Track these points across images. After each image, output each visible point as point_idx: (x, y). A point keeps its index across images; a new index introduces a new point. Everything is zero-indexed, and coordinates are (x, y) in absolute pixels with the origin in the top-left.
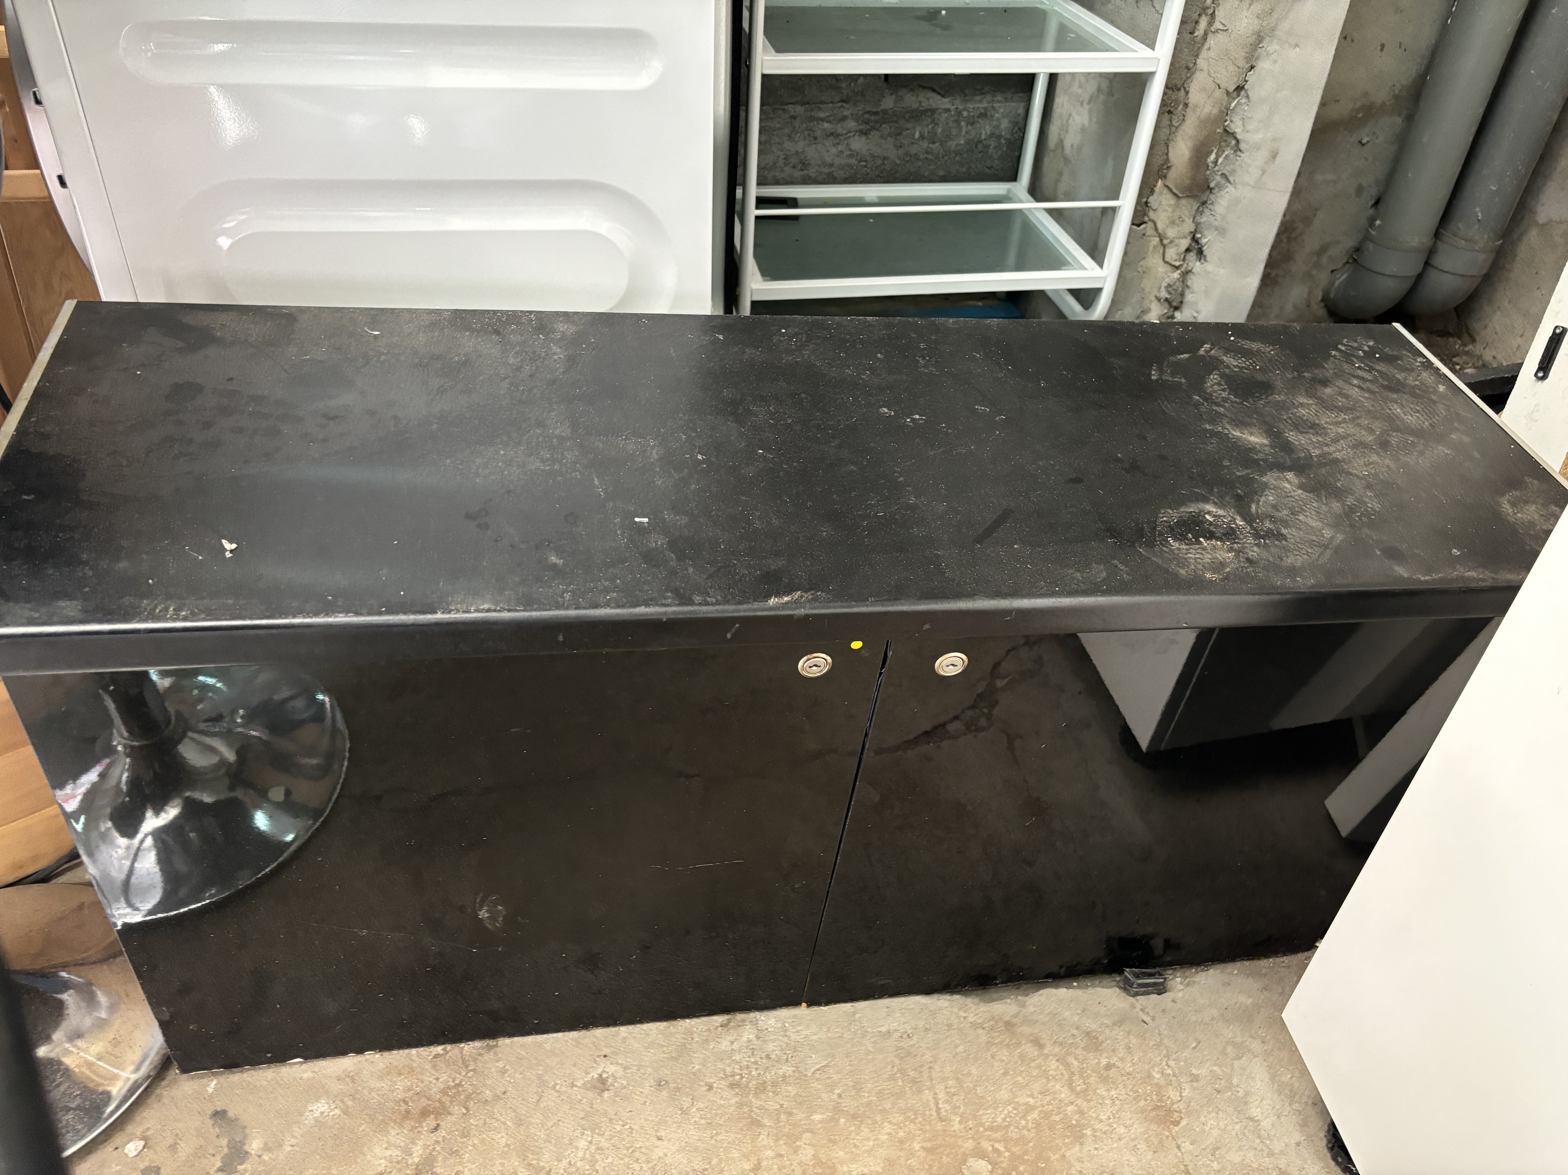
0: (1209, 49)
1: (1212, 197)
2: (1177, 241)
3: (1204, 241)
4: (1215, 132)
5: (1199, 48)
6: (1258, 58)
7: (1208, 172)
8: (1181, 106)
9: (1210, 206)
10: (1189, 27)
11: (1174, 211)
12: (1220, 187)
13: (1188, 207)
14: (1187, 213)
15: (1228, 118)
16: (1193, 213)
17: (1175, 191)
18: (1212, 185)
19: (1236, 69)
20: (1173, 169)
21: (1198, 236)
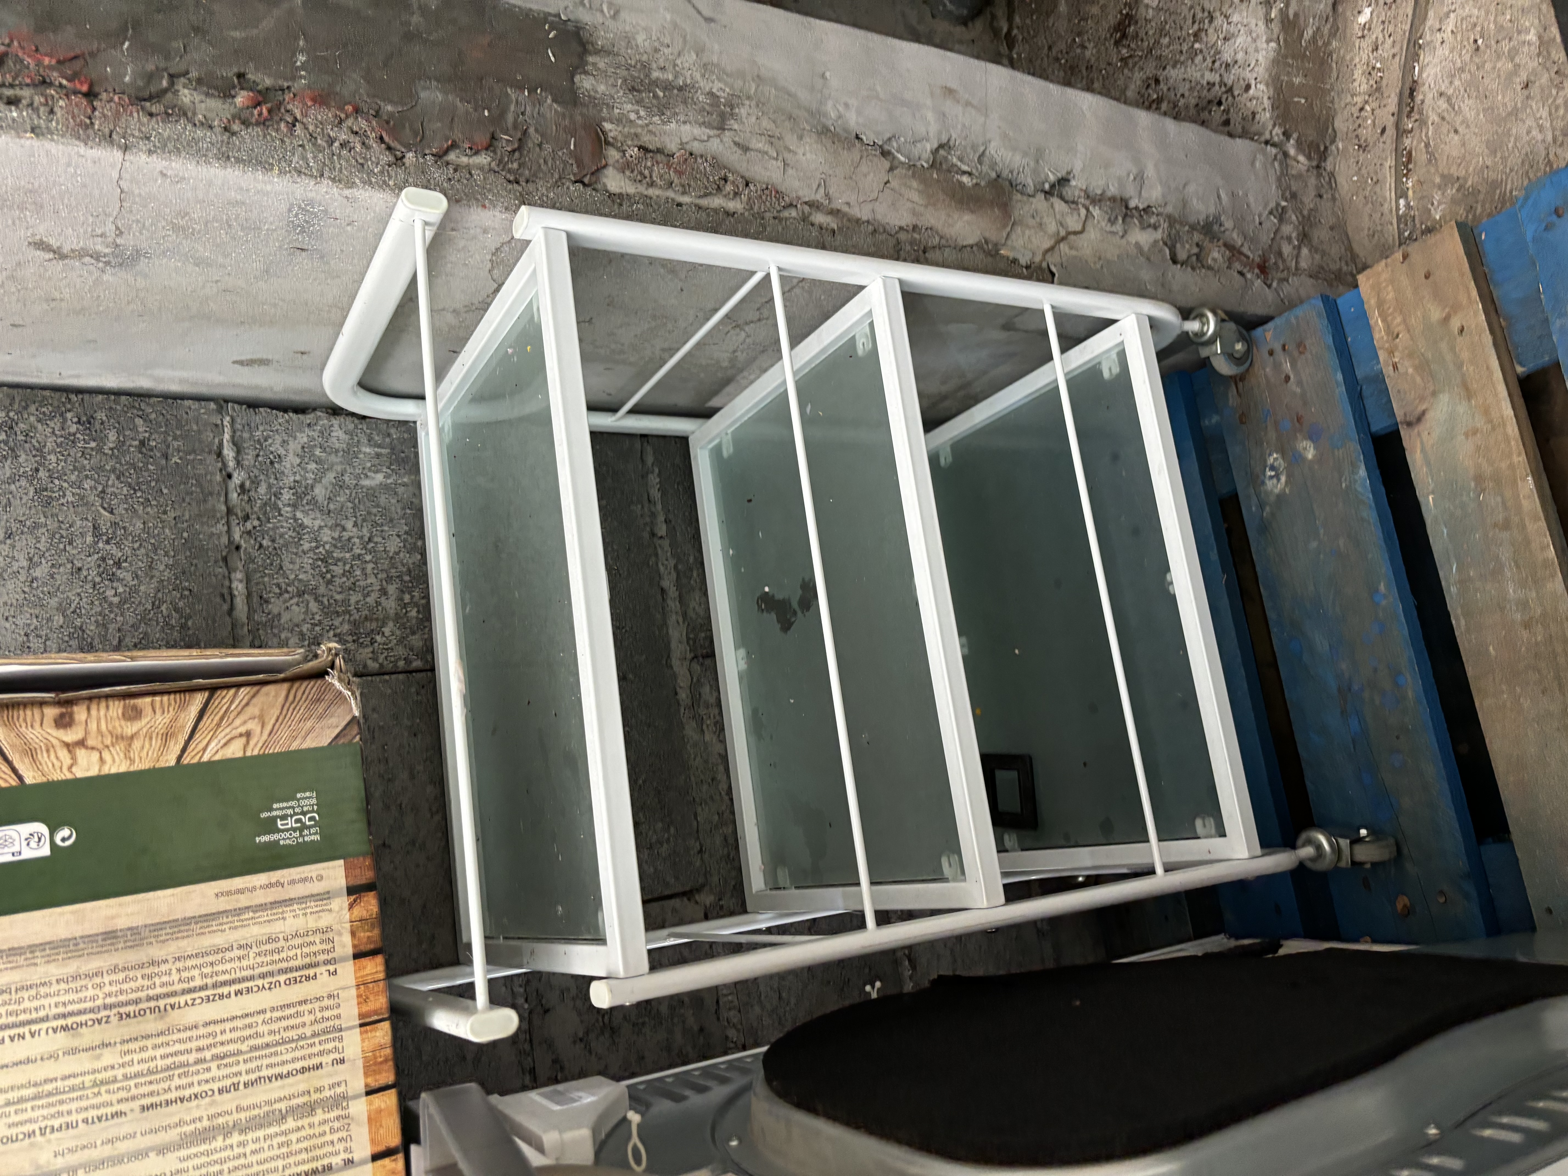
0: (848, 204)
1: (1005, 173)
2: (1058, 216)
3: (1052, 178)
4: (938, 181)
5: (849, 220)
6: (846, 130)
7: (983, 183)
8: (916, 236)
9: (1015, 174)
10: (828, 239)
11: (1028, 227)
12: (993, 165)
13: (1022, 208)
14: (1026, 208)
15: (918, 164)
16: (1025, 198)
17: (1009, 229)
18: (993, 175)
19: (864, 160)
20: (987, 235)
21: (1047, 186)
